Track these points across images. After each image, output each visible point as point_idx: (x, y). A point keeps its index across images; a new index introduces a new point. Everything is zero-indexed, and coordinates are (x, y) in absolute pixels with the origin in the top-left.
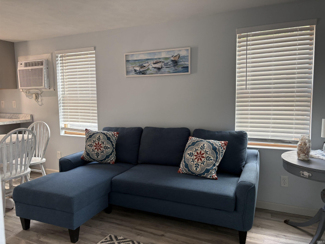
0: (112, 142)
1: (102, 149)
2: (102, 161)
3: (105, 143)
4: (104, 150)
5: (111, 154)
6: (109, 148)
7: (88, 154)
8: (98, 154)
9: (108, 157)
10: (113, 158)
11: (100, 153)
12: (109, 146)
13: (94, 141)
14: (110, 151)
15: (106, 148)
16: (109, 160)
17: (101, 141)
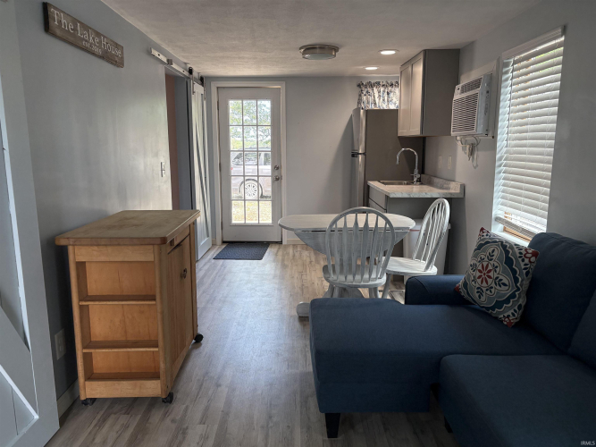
0: (514, 272)
1: (490, 281)
2: (488, 309)
3: (498, 270)
4: (493, 285)
5: (507, 301)
6: (505, 285)
7: (465, 284)
8: (480, 292)
9: (499, 304)
10: (510, 313)
11: (484, 289)
12: (505, 281)
13: (482, 259)
14: (506, 291)
15: (499, 282)
16: (500, 313)
17: (492, 262)
